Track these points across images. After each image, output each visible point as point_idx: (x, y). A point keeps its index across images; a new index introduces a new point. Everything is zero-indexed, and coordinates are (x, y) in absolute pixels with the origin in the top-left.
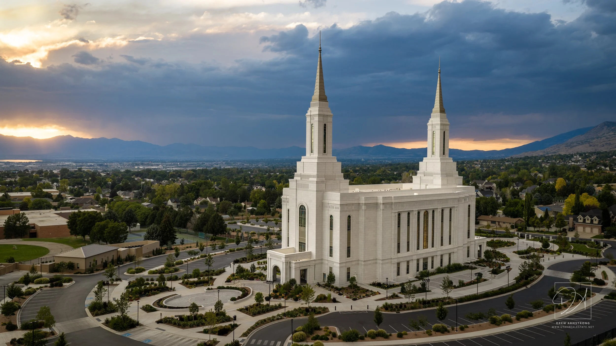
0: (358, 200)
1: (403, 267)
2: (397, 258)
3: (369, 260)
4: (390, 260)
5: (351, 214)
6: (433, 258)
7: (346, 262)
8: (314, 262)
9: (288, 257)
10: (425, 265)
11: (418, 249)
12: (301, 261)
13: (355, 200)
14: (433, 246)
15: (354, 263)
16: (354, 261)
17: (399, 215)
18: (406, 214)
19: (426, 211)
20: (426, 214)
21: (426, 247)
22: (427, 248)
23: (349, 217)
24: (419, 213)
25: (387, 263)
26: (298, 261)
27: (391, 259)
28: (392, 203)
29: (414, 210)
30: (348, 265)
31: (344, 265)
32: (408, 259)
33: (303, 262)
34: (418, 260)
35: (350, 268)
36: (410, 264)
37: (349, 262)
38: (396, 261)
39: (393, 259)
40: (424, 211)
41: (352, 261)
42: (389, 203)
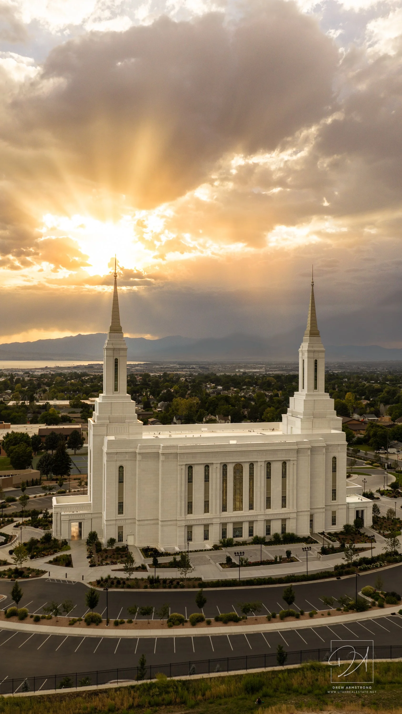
0: (135, 448)
1: (198, 532)
2: (185, 520)
3: (147, 520)
4: (175, 522)
5: (124, 464)
6: (251, 523)
7: (116, 520)
8: (90, 516)
9: (59, 508)
10: (238, 531)
11: (224, 509)
12: (78, 513)
13: (131, 448)
14: (251, 507)
15: (127, 521)
16: (127, 519)
17: (190, 468)
18: (202, 468)
19: (240, 464)
20: (238, 468)
21: (238, 507)
22: (242, 510)
23: (121, 467)
24: (225, 466)
25: (171, 525)
26: (75, 513)
27: (177, 520)
28: (177, 453)
29: (214, 462)
30: (120, 523)
31: (114, 522)
32: (206, 522)
33: (81, 514)
34: (224, 525)
35: (123, 526)
36: (210, 528)
37: (121, 519)
38: (184, 523)
39: (179, 520)
40: (234, 465)
41: (126, 519)
42: (171, 453)
